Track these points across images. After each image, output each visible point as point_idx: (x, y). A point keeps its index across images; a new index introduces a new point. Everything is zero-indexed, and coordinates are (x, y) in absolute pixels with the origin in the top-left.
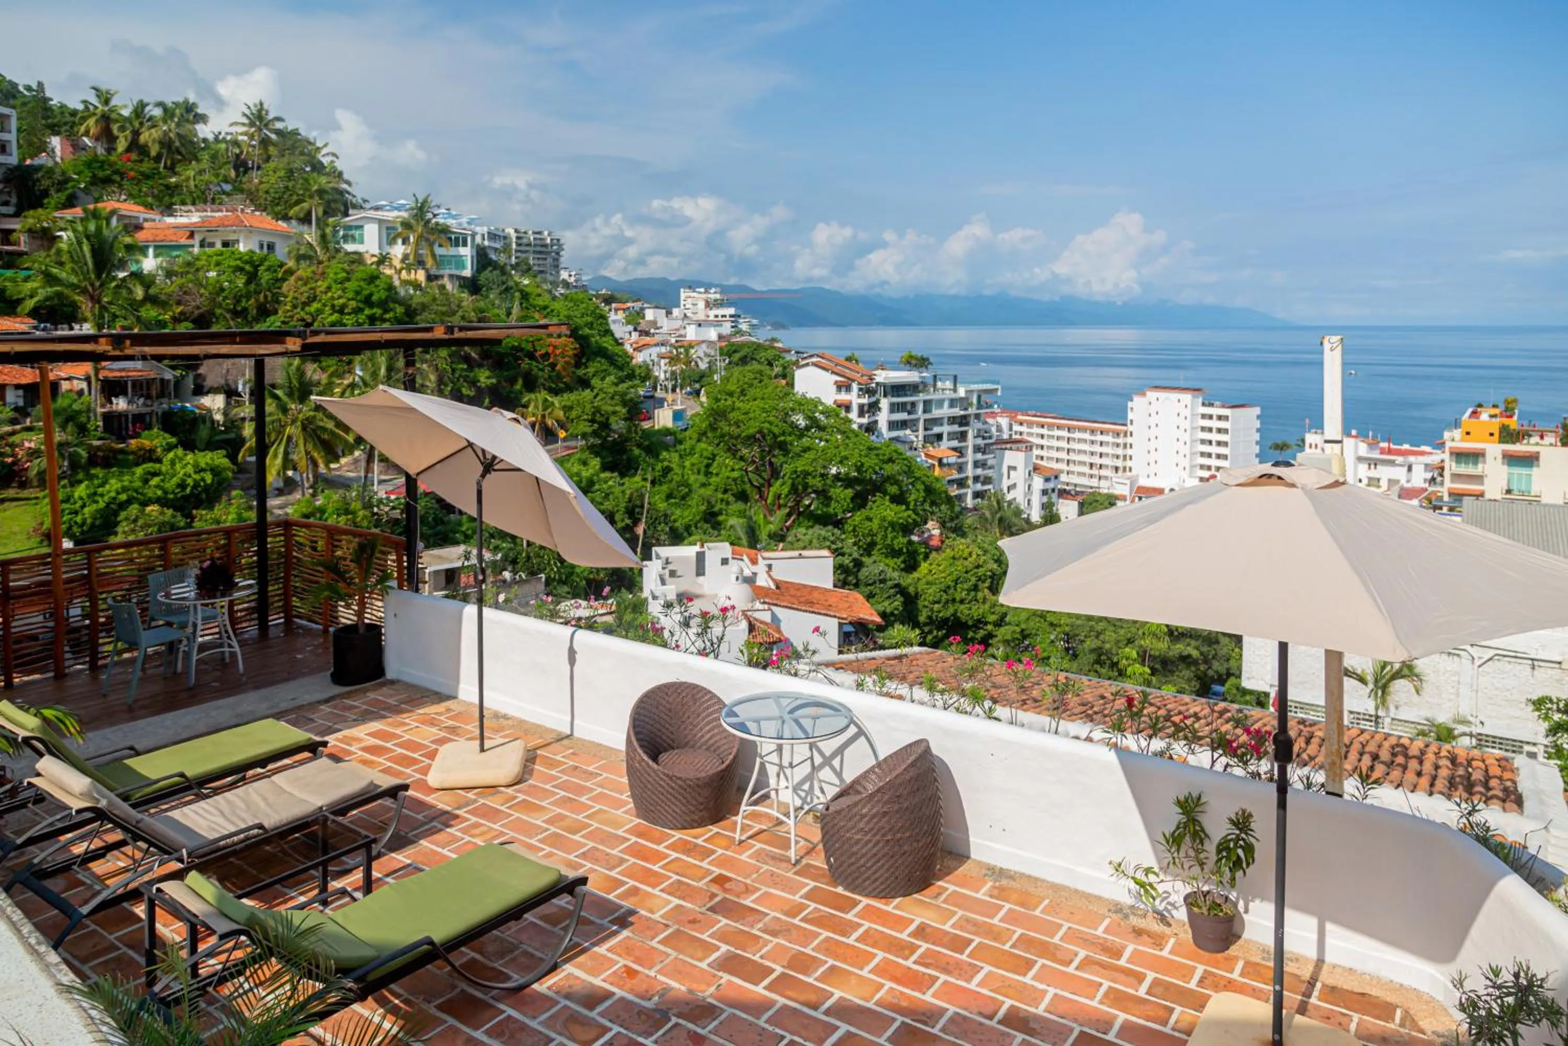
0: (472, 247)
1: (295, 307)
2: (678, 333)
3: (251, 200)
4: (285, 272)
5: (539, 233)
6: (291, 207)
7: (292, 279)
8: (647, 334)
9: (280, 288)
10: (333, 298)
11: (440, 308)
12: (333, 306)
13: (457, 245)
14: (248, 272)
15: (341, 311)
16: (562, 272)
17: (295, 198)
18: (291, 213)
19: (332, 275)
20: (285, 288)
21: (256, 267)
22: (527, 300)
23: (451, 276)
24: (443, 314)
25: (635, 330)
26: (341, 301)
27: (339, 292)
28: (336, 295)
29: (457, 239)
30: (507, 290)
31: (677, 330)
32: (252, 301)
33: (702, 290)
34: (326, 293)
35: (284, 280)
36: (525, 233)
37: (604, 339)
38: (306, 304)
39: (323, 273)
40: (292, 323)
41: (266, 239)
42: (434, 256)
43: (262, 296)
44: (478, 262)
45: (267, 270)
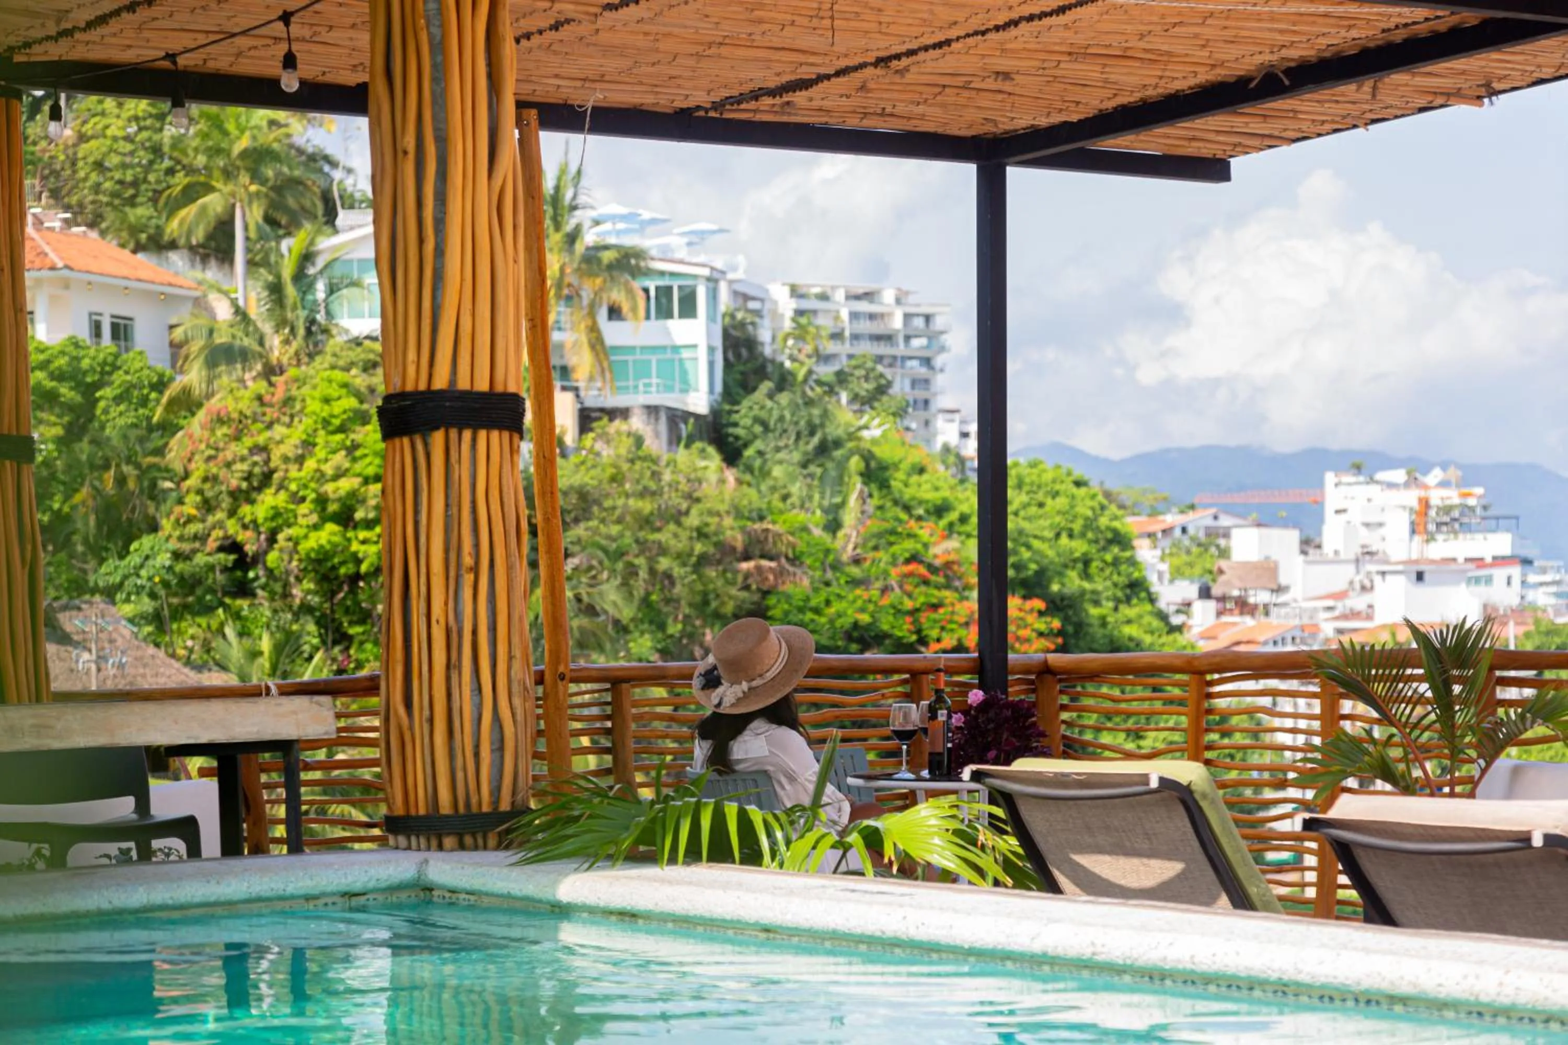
0: (711, 318)
1: (208, 506)
2: (1341, 607)
3: (55, 194)
4: (172, 402)
5: (868, 296)
6: (174, 206)
7: (196, 424)
8: (1243, 606)
9: (160, 452)
10: (320, 476)
11: (634, 503)
12: (322, 501)
13: (665, 313)
14: (70, 408)
15: (345, 518)
16: (940, 423)
17: (180, 180)
18: (173, 227)
19: (314, 406)
20: (175, 455)
21: (89, 391)
22: (884, 485)
23: (652, 410)
24: (646, 522)
25: (1205, 593)
26: (346, 485)
27: (340, 458)
28: (328, 469)
29: (665, 292)
30: (824, 449)
31: (1340, 596)
32: (84, 493)
33: (1399, 476)
34: (300, 460)
35: (168, 428)
36: (824, 297)
37: (1127, 611)
38: (241, 497)
39: (288, 401)
40: (200, 559)
41: (109, 309)
42: (597, 343)
43: (110, 477)
44: (728, 365)
45: (118, 400)
